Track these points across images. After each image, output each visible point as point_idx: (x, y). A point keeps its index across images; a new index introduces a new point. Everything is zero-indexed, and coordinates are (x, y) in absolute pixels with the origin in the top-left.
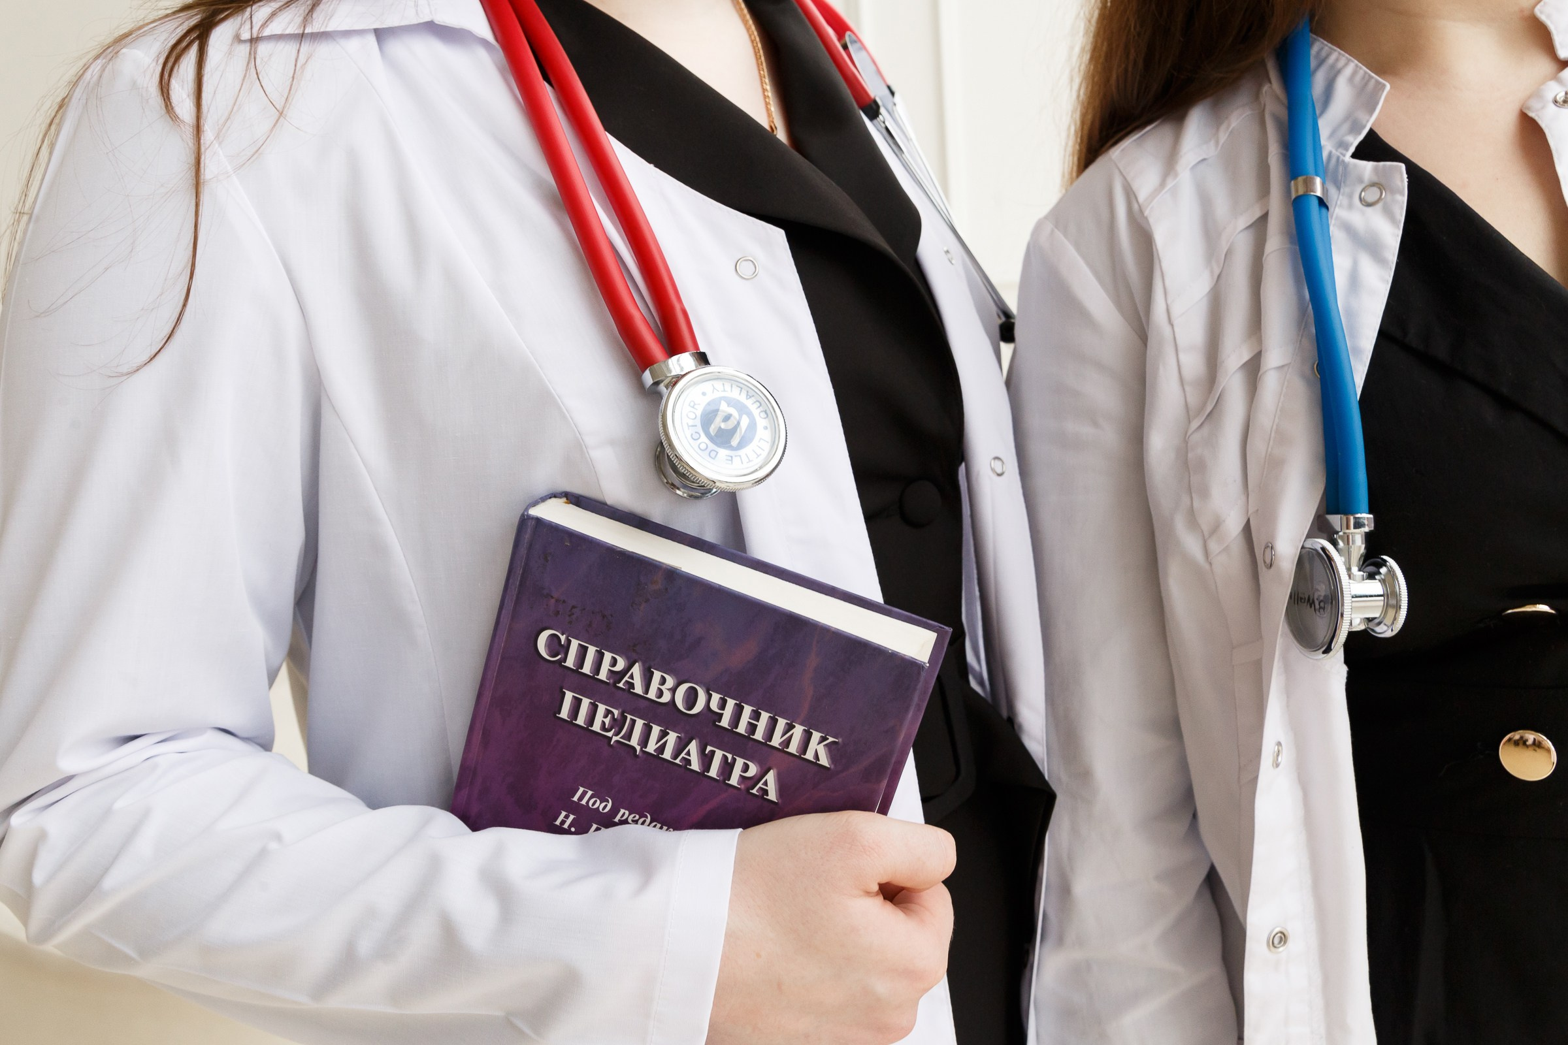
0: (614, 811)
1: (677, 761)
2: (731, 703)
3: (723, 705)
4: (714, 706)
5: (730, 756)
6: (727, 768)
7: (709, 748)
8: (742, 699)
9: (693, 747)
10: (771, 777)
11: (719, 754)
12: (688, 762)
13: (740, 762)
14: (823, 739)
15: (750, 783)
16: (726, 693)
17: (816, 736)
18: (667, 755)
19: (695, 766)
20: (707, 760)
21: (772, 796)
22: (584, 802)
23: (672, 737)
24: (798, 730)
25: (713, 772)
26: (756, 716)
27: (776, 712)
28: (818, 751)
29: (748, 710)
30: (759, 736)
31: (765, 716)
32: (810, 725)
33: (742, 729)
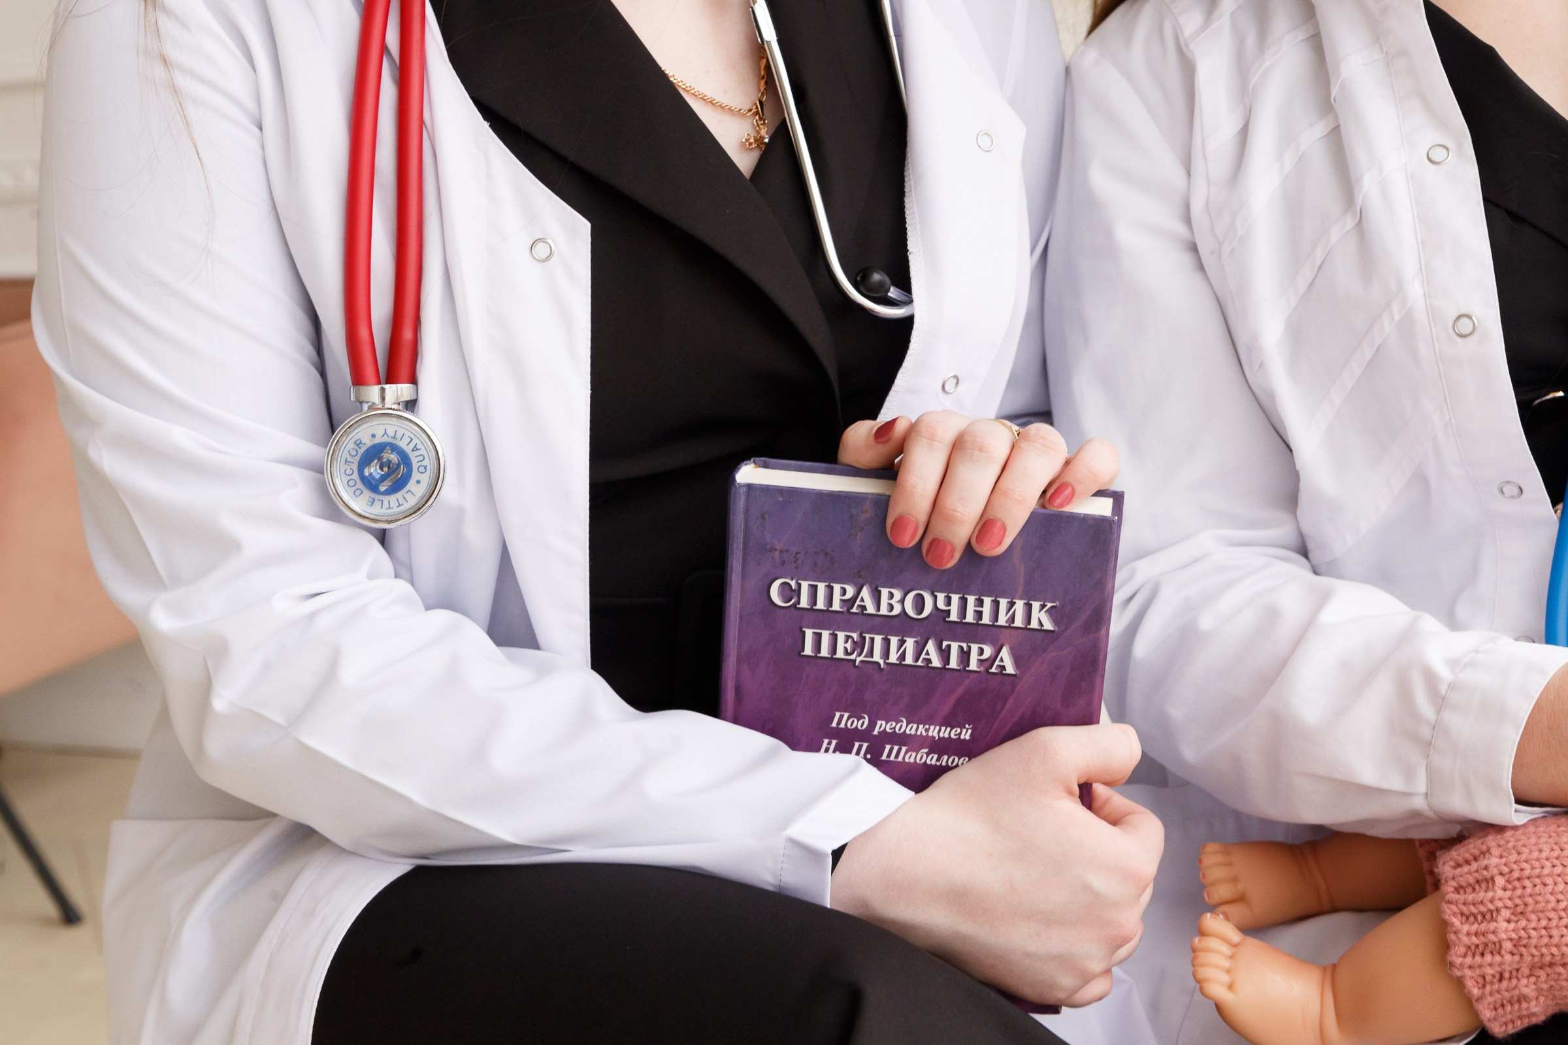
0: (872, 725)
1: (919, 663)
2: (955, 598)
3: (948, 601)
4: (941, 605)
5: (964, 645)
6: (965, 656)
7: (945, 644)
8: (964, 592)
9: (931, 646)
10: (1005, 653)
11: (955, 646)
12: (929, 661)
13: (975, 648)
14: (1043, 606)
15: (987, 664)
16: (949, 590)
17: (1036, 605)
18: (909, 660)
19: (936, 662)
20: (945, 654)
21: (1010, 669)
22: (842, 725)
23: (910, 643)
24: (1019, 605)
25: (953, 664)
26: (980, 603)
27: (996, 594)
28: (1041, 618)
29: (971, 600)
30: (986, 619)
31: (987, 601)
32: (1029, 598)
33: (970, 618)
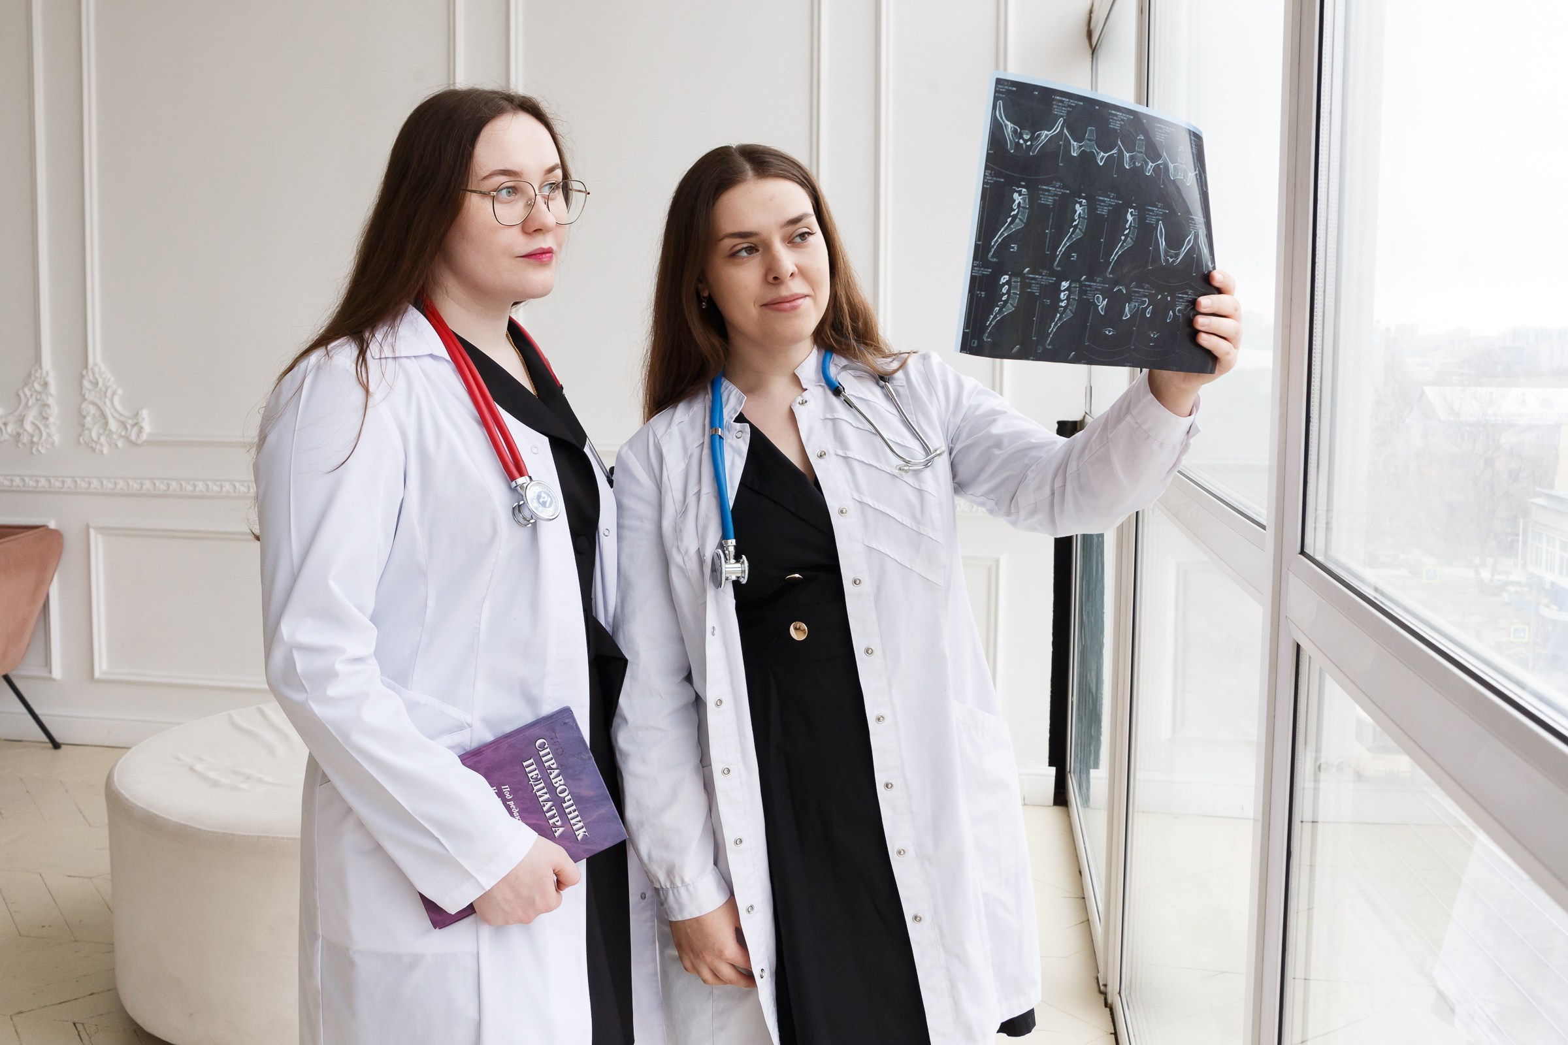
0: (510, 800)
1: (542, 803)
2: (572, 802)
3: (569, 800)
4: (566, 799)
5: (557, 814)
6: (553, 817)
7: (553, 808)
8: (575, 803)
9: (550, 804)
10: (561, 829)
11: (555, 811)
12: (544, 806)
13: (558, 818)
14: (585, 832)
15: (554, 826)
16: (573, 798)
17: (584, 829)
18: (541, 799)
19: (545, 809)
20: (550, 810)
21: (556, 835)
22: (504, 790)
23: (547, 796)
24: (581, 824)
25: (548, 815)
26: (574, 811)
27: (580, 815)
28: (580, 834)
29: (574, 807)
30: (570, 816)
31: (577, 813)
32: (586, 826)
33: (567, 811)
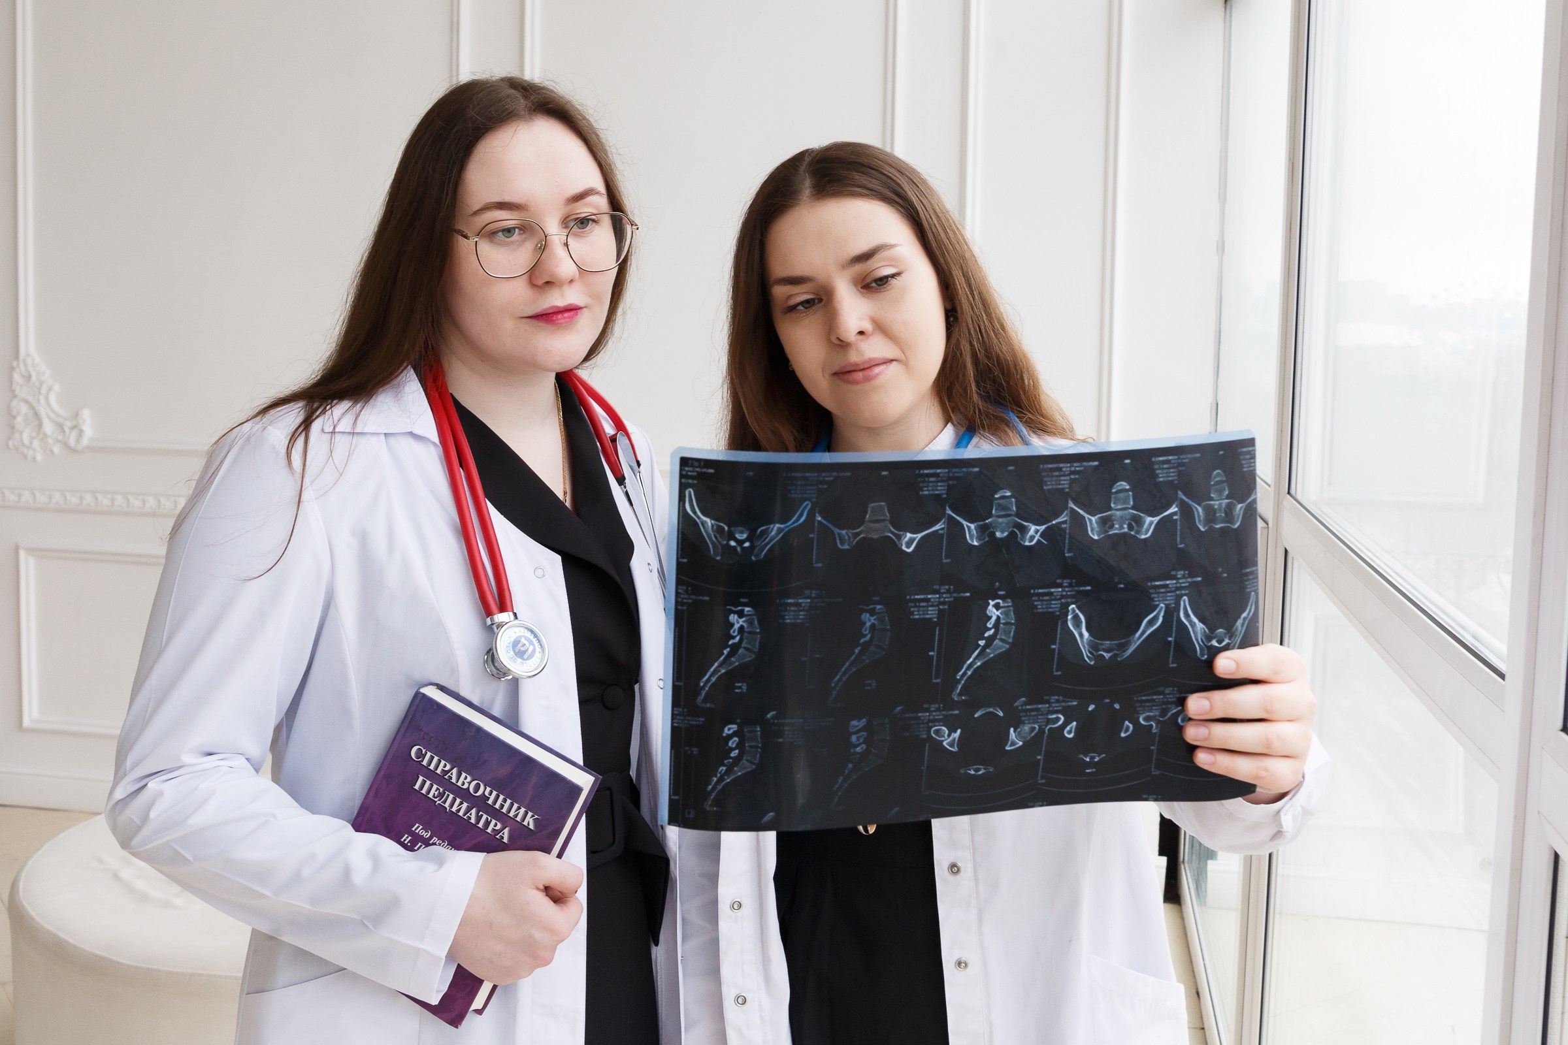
0: (431, 838)
1: (465, 817)
2: (495, 793)
3: (491, 793)
4: (487, 793)
5: (489, 818)
6: (487, 823)
7: (481, 813)
8: (500, 792)
9: (474, 811)
10: (506, 831)
11: (485, 816)
12: (470, 818)
13: (494, 822)
14: (533, 816)
15: (497, 832)
16: (493, 788)
17: (530, 814)
18: (461, 814)
19: (473, 821)
20: (479, 818)
21: (505, 840)
22: (417, 831)
23: (465, 805)
24: (523, 810)
25: (480, 825)
26: (505, 801)
27: (514, 800)
28: (530, 822)
29: (502, 797)
30: (504, 810)
31: (509, 801)
32: (528, 809)
33: (497, 806)
